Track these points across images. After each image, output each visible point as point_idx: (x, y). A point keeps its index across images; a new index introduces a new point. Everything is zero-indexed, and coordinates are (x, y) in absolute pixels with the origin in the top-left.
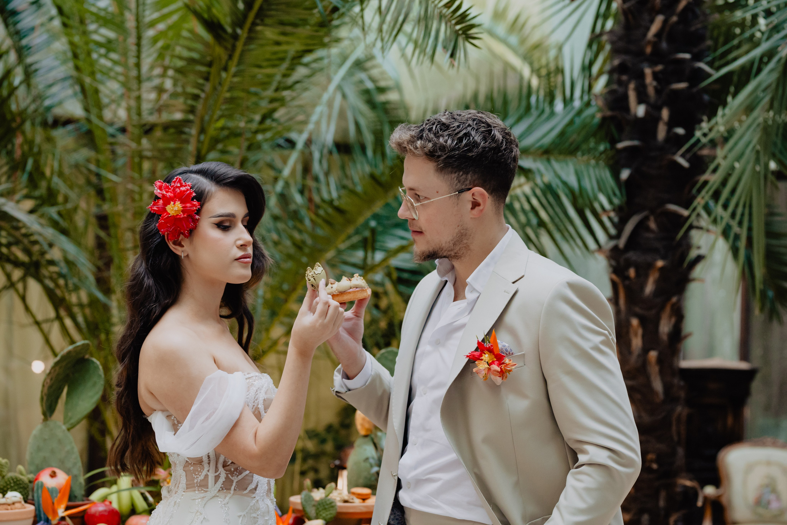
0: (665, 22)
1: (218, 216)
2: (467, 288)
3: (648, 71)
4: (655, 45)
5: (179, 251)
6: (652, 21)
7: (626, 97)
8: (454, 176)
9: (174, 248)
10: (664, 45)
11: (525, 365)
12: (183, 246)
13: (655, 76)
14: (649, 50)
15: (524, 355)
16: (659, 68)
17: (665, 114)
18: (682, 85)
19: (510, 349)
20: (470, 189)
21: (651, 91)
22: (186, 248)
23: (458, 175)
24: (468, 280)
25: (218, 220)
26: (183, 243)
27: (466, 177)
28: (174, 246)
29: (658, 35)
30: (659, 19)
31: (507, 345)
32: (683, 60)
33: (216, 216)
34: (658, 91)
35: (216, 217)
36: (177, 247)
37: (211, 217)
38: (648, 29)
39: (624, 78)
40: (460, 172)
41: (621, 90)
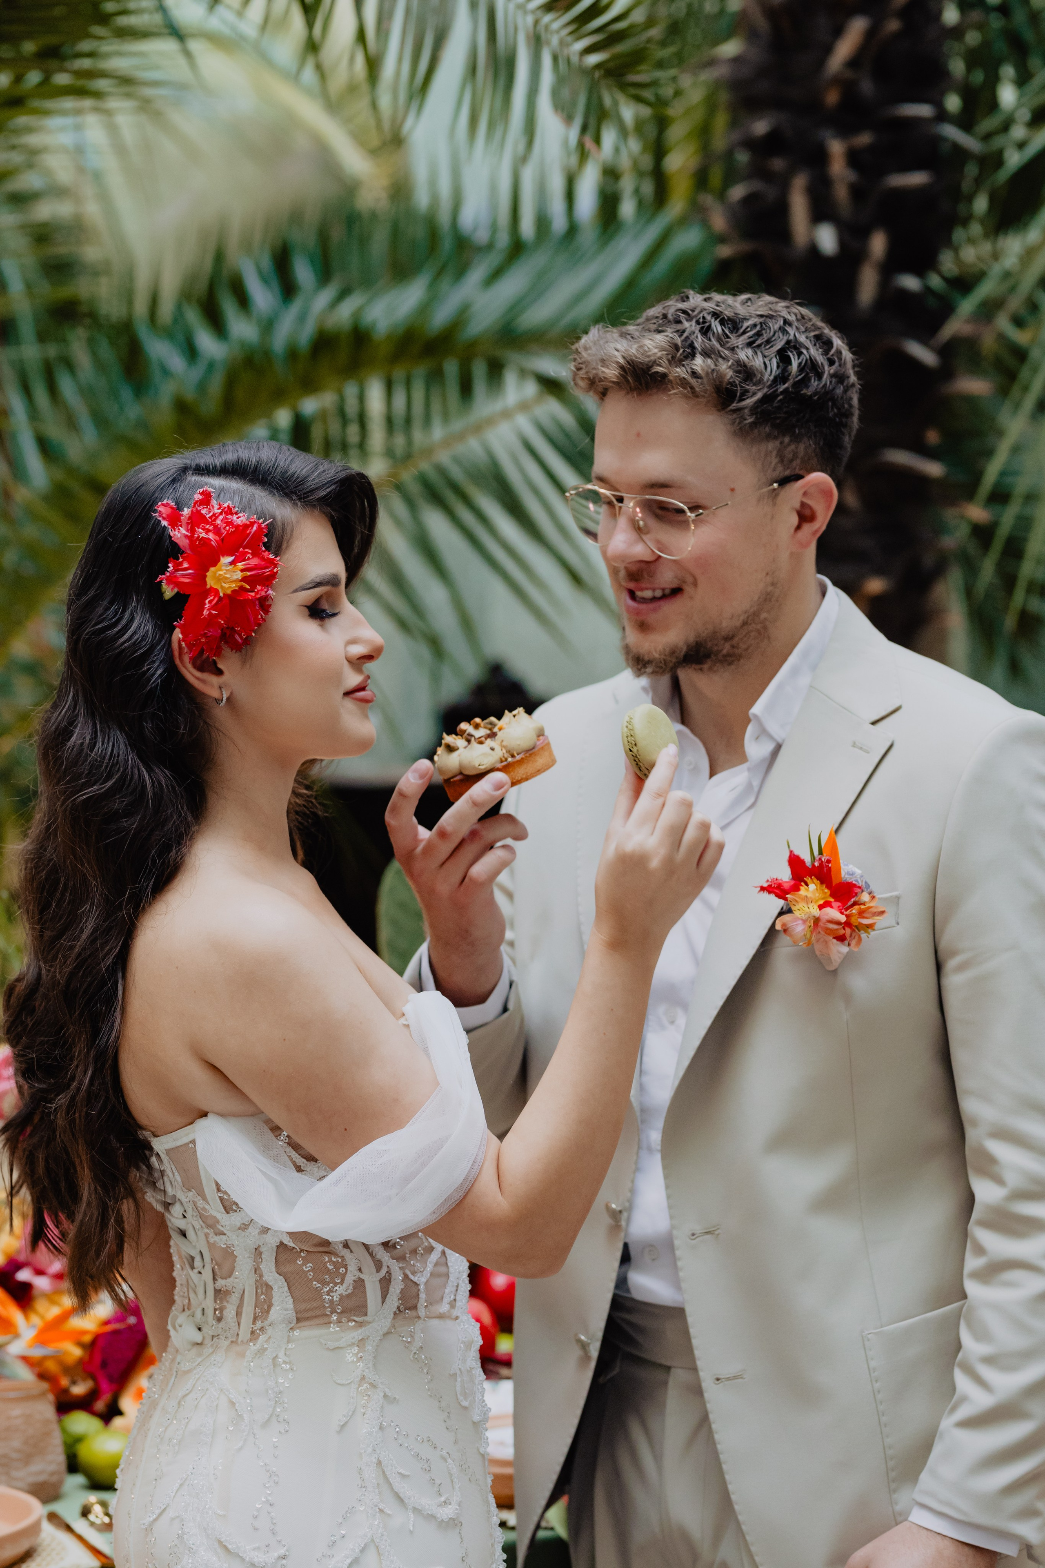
0: (870, 35)
1: (314, 584)
2: (750, 730)
3: (837, 148)
4: (848, 87)
5: (212, 685)
6: (838, 32)
7: (782, 209)
8: (772, 446)
9: (198, 679)
10: (867, 87)
11: (898, 924)
12: (219, 672)
13: (853, 158)
14: (832, 98)
15: (898, 898)
16: (864, 139)
17: (878, 244)
18: (917, 179)
19: (866, 882)
20: (800, 477)
21: (841, 193)
22: (226, 677)
23: (781, 443)
24: (757, 709)
25: (310, 595)
26: (220, 666)
27: (797, 448)
28: (198, 674)
29: (853, 63)
30: (857, 27)
31: (858, 872)
32: (915, 122)
33: (310, 586)
34: (857, 192)
35: (310, 588)
36: (205, 676)
37: (296, 591)
38: (828, 50)
39: (778, 164)
40: (784, 435)
41: (771, 193)
